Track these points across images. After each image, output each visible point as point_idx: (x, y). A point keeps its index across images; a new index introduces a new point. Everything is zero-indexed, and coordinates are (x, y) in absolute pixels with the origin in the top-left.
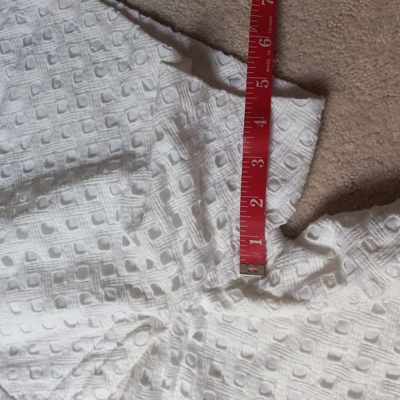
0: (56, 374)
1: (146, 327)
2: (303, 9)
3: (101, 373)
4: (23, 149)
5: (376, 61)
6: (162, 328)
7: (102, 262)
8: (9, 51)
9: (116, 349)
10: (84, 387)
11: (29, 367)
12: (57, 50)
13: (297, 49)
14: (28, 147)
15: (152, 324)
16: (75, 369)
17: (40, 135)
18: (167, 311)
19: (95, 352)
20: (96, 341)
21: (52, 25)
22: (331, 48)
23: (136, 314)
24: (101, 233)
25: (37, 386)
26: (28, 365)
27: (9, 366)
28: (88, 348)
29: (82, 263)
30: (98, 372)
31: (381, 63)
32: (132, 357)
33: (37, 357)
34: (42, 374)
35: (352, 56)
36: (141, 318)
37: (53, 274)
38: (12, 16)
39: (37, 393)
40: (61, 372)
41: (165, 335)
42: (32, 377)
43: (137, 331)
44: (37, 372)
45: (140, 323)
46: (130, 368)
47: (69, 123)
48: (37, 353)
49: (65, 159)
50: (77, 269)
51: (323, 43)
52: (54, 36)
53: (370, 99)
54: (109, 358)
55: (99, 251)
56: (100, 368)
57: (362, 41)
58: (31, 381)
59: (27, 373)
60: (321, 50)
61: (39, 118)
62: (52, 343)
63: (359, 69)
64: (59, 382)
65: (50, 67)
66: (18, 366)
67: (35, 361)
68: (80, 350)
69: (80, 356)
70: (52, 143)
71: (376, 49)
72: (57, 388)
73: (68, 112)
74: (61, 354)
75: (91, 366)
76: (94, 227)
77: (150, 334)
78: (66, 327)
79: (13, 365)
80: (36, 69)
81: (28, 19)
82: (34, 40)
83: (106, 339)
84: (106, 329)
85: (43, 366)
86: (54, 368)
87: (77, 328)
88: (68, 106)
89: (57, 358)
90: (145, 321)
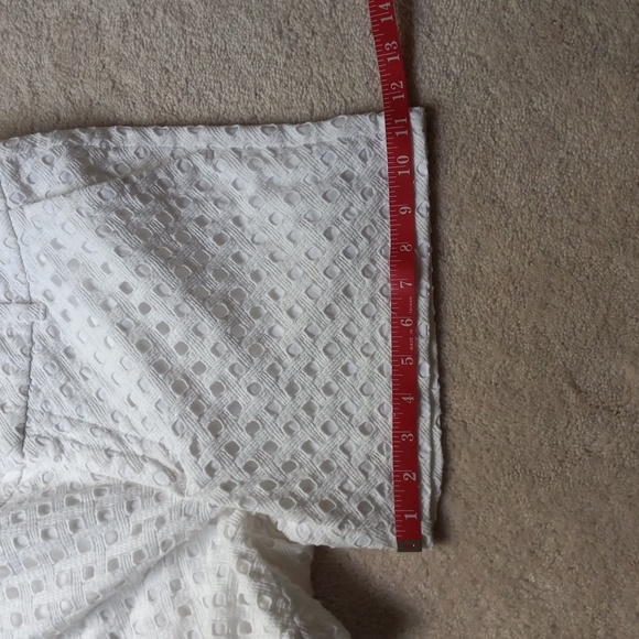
0: (81, 411)
1: (173, 476)
2: (518, 435)
3: (110, 456)
4: (252, 240)
5: (508, 523)
6: (181, 492)
7: (200, 397)
8: (327, 164)
9: (137, 456)
10: (88, 446)
11: (69, 380)
12: (360, 213)
13: (481, 449)
14: (257, 244)
15: (179, 479)
16: (97, 427)
17: (275, 249)
18: (198, 489)
19: (123, 437)
20: (133, 433)
21: (378, 192)
22: (498, 479)
23: (179, 459)
24: (225, 379)
25: (57, 398)
26: (70, 377)
27: (54, 358)
28: (122, 429)
29: (187, 379)
30: (108, 452)
31: (508, 527)
32: (140, 477)
33: (82, 381)
34: (71, 396)
35: (500, 501)
36: (178, 465)
37: (161, 357)
38: (363, 146)
39: (51, 402)
40: (85, 414)
41: (177, 498)
42: (61, 389)
43: (165, 469)
44: (69, 390)
45: (172, 467)
46: (131, 481)
47: (304, 272)
48: (86, 379)
49: (271, 287)
50: (179, 378)
51: (498, 470)
52: (370, 201)
53: (473, 535)
54: (127, 455)
55: (208, 388)
56: (113, 451)
57: (518, 502)
58: (58, 390)
59: (62, 382)
60: (492, 471)
61: (289, 237)
62: (103, 389)
63: (494, 512)
64: (75, 417)
65: (340, 216)
66: (62, 368)
67: (77, 382)
68: (117, 422)
69: (111, 425)
70: (276, 265)
71: (517, 517)
72: (69, 419)
73: (312, 263)
74: (100, 403)
75: (110, 442)
76: (227, 370)
77: (170, 485)
78: (126, 397)
79: (58, 362)
80: (329, 205)
81: (369, 163)
82: (354, 182)
83: (141, 442)
84: (149, 436)
85: (78, 394)
86: (84, 406)
87: (133, 409)
88: (318, 260)
89: (95, 402)
90: (177, 471)
